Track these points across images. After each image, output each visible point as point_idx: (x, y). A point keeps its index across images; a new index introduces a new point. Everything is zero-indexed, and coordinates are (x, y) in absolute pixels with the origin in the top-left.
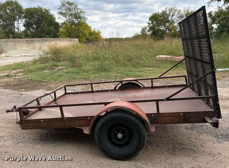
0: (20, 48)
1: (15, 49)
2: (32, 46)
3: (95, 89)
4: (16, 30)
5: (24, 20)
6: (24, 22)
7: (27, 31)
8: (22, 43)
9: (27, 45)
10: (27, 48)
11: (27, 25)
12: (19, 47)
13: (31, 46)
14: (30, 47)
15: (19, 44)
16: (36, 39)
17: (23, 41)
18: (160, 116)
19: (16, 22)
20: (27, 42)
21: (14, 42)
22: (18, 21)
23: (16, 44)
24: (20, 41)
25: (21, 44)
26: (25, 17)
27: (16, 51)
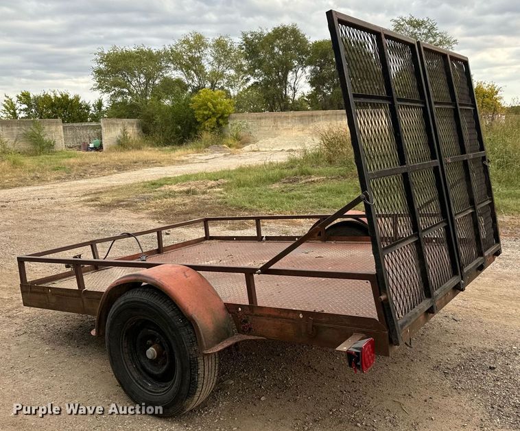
0: (285, 133)
1: (276, 136)
2: (311, 127)
3: (264, 234)
4: (290, 93)
5: (308, 69)
6: (308, 74)
7: (316, 94)
8: (290, 121)
9: (301, 126)
10: (300, 134)
11: (316, 81)
12: (284, 129)
13: (309, 129)
14: (308, 132)
15: (285, 125)
16: (321, 112)
17: (292, 117)
18: (256, 315)
19: (290, 75)
20: (301, 119)
21: (275, 120)
22: (296, 72)
23: (279, 124)
24: (287, 118)
25: (289, 123)
26: (310, 63)
27: (276, 139)
